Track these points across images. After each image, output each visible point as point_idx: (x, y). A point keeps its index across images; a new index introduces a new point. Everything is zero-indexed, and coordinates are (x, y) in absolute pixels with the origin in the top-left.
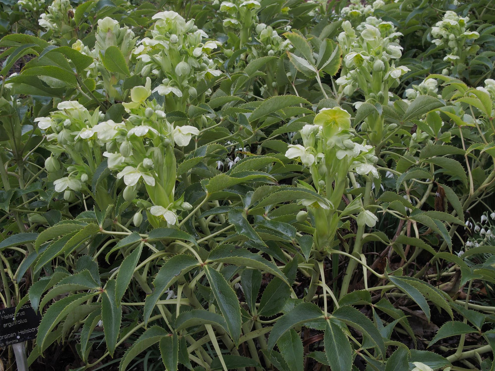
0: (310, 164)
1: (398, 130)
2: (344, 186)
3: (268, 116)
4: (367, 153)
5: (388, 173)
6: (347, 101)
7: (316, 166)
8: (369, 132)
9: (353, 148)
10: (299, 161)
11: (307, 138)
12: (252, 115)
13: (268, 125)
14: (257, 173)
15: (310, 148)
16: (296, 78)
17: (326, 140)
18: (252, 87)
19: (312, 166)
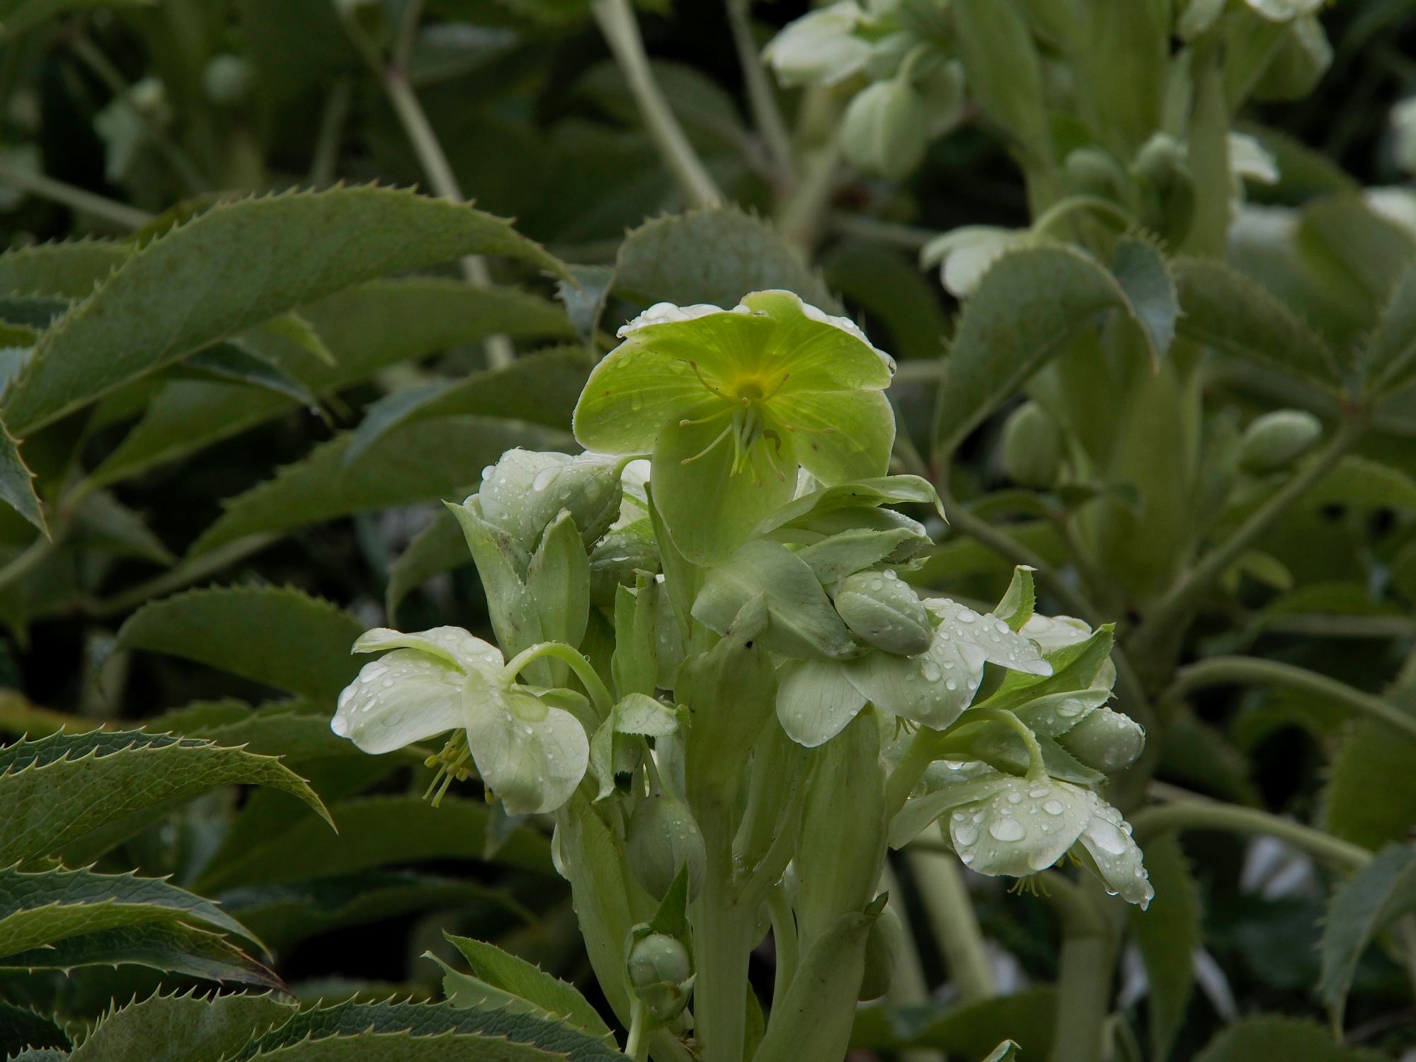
0: (551, 802)
1: (1322, 474)
2: (856, 974)
3: (177, 372)
4: (1042, 687)
5: (1264, 854)
6: (886, 217)
7: (603, 812)
8: (1075, 497)
9: (920, 646)
10: (454, 770)
11: (522, 571)
12: (36, 370)
13: (174, 453)
14: (84, 889)
15: (549, 659)
16: (428, 19)
17: (690, 581)
18: (25, 109)
19: (573, 808)
